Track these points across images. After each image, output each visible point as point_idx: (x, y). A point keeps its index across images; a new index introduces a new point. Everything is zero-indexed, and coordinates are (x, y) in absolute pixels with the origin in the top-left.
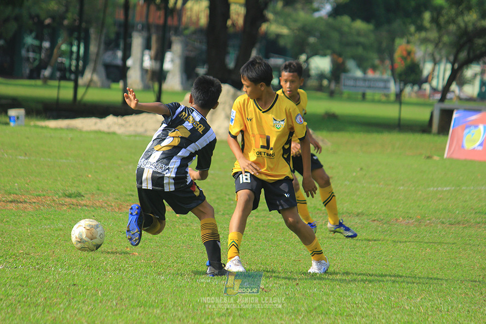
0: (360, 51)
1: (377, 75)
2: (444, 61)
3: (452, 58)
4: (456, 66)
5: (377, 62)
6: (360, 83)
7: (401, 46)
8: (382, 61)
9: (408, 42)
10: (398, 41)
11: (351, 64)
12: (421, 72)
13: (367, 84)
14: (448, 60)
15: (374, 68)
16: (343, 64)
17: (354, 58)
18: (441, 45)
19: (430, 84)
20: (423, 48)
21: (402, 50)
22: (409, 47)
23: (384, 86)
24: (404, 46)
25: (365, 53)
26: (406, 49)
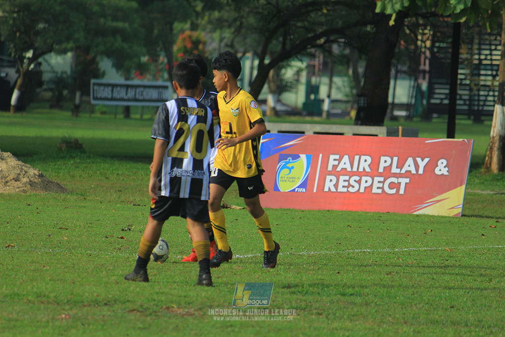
0: (119, 43)
1: (147, 79)
2: (249, 55)
3: (260, 50)
4: (267, 61)
5: (145, 59)
6: (122, 93)
7: (183, 33)
8: (154, 58)
9: (194, 27)
10: (177, 26)
11: (105, 64)
13: (131, 93)
14: (256, 54)
15: (142, 69)
16: (93, 61)
17: (108, 54)
18: (243, 31)
20: (216, 35)
21: (184, 40)
22: (196, 34)
23: (157, 97)
24: (188, 33)
25: (125, 45)
26: (190, 37)
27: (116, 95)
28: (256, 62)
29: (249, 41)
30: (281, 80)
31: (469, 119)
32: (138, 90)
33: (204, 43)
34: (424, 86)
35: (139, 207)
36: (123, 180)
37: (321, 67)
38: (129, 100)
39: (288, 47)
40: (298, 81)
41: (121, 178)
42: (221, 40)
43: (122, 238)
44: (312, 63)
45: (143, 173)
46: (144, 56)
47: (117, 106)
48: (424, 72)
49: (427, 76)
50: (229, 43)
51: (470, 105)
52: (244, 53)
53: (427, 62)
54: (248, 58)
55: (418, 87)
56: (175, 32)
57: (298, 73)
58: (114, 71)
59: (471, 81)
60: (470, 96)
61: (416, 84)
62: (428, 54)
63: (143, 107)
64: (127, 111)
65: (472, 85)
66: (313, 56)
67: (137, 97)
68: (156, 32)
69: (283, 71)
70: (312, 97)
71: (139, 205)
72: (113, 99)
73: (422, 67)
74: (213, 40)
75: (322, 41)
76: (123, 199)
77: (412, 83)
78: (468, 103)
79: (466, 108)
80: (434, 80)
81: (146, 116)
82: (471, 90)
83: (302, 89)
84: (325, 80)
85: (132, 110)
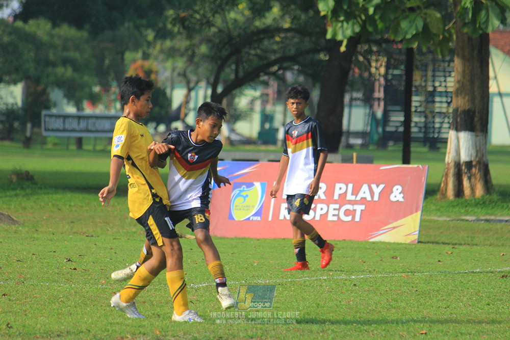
0: (67, 72)
1: (99, 110)
2: (203, 84)
3: (212, 80)
4: (220, 90)
5: (97, 89)
6: (74, 124)
7: (135, 63)
8: (106, 88)
9: (146, 56)
10: (128, 56)
11: (56, 95)
12: (169, 101)
13: (83, 124)
14: (208, 83)
15: (94, 99)
16: (44, 92)
17: (60, 84)
18: (196, 59)
19: (183, 121)
20: (169, 64)
21: (136, 69)
22: (148, 64)
23: (110, 128)
24: (140, 63)
25: (76, 75)
26: (142, 67)
27: (67, 126)
28: (209, 92)
29: (201, 70)
30: (235, 110)
31: (425, 145)
32: (91, 121)
33: (157, 73)
34: (379, 114)
35: (92, 238)
36: (76, 211)
37: (276, 96)
38: (81, 131)
39: (241, 74)
40: (252, 110)
41: (74, 209)
42: (173, 70)
43: (75, 269)
44: (266, 91)
45: (96, 204)
46: (96, 85)
47: (69, 138)
48: (379, 99)
49: (382, 104)
50: (182, 72)
51: (425, 133)
52: (197, 83)
53: (382, 90)
54: (201, 87)
55: (373, 116)
56: (126, 62)
57: (252, 102)
58: (65, 101)
59: (426, 108)
60: (426, 123)
61: (371, 112)
62: (382, 80)
63: (96, 139)
64: (79, 142)
65: (427, 112)
66: (266, 84)
67: (90, 127)
68: (107, 62)
69: (237, 100)
70: (267, 126)
71: (92, 236)
72: (65, 130)
73: (376, 95)
74: (165, 69)
75: (275, 68)
76: (75, 230)
77: (368, 111)
78: (423, 130)
79: (421, 135)
80: (390, 108)
81: (99, 148)
82: (426, 117)
83: (257, 118)
84: (279, 108)
85: (84, 141)
